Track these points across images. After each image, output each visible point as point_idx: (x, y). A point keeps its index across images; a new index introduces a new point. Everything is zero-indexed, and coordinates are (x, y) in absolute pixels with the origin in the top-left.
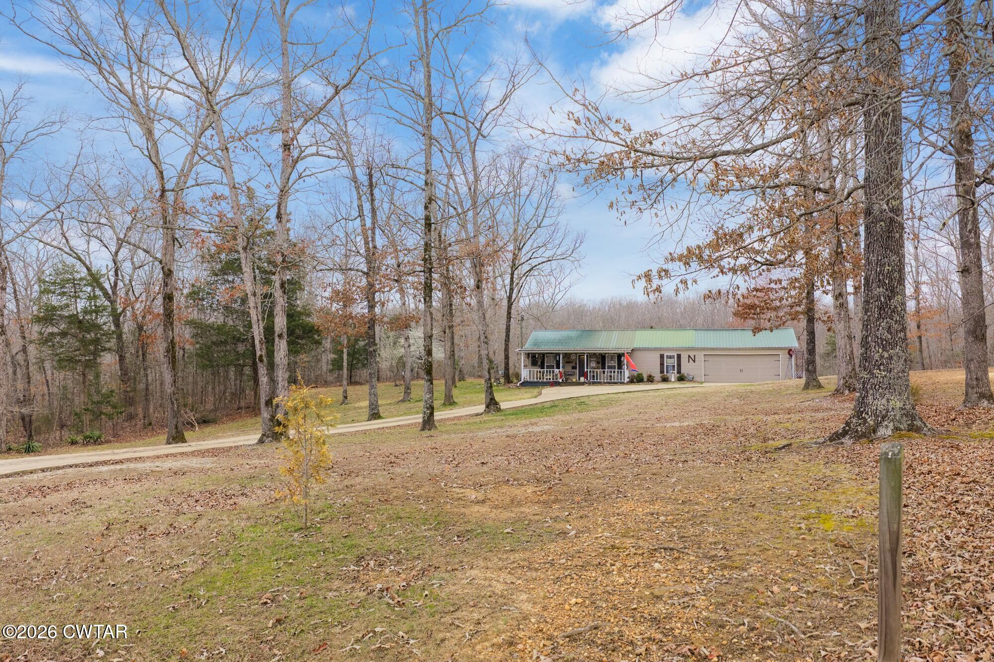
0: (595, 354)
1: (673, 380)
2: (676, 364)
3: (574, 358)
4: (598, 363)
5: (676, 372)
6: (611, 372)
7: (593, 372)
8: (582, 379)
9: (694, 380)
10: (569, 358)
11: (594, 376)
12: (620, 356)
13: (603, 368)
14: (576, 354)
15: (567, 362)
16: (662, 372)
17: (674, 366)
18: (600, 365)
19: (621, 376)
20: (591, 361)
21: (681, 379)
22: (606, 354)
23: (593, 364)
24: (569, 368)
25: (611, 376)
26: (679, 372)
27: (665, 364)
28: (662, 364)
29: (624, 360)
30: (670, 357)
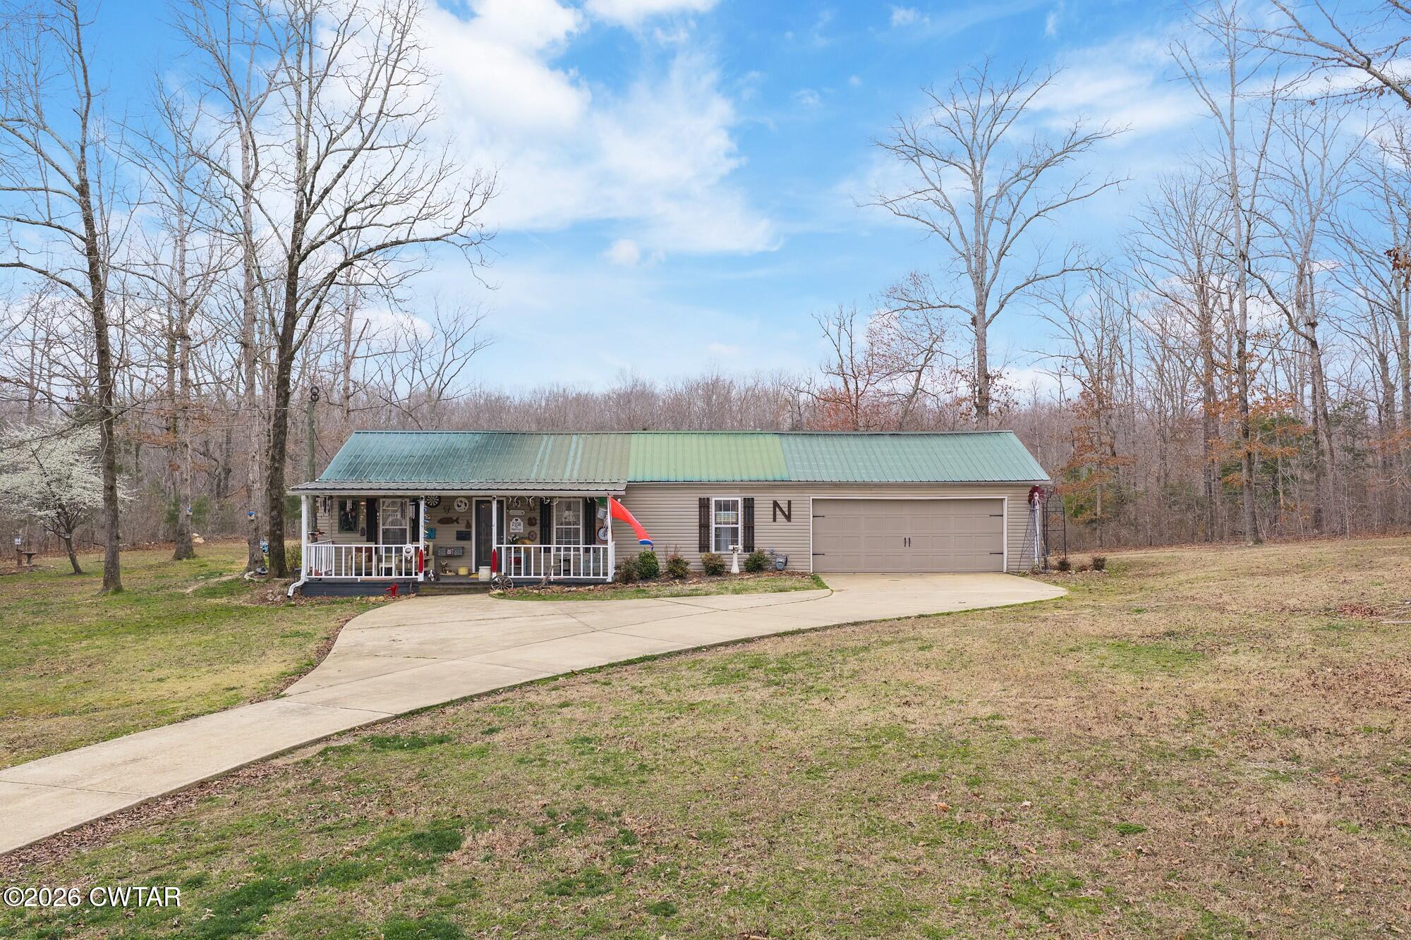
0: (521, 498)
1: (735, 569)
2: (740, 526)
3: (463, 509)
4: (531, 522)
5: (740, 546)
6: (568, 549)
7: (517, 550)
8: (484, 573)
9: (790, 566)
10: (448, 509)
11: (518, 561)
12: (591, 506)
13: (546, 539)
14: (469, 498)
15: (442, 521)
16: (704, 547)
17: (735, 531)
18: (537, 529)
19: (596, 560)
20: (510, 518)
21: (755, 566)
22: (552, 498)
23: (518, 527)
24: (448, 536)
25: (567, 561)
26: (749, 547)
27: (713, 526)
28: (704, 526)
29: (606, 516)
30: (724, 506)
